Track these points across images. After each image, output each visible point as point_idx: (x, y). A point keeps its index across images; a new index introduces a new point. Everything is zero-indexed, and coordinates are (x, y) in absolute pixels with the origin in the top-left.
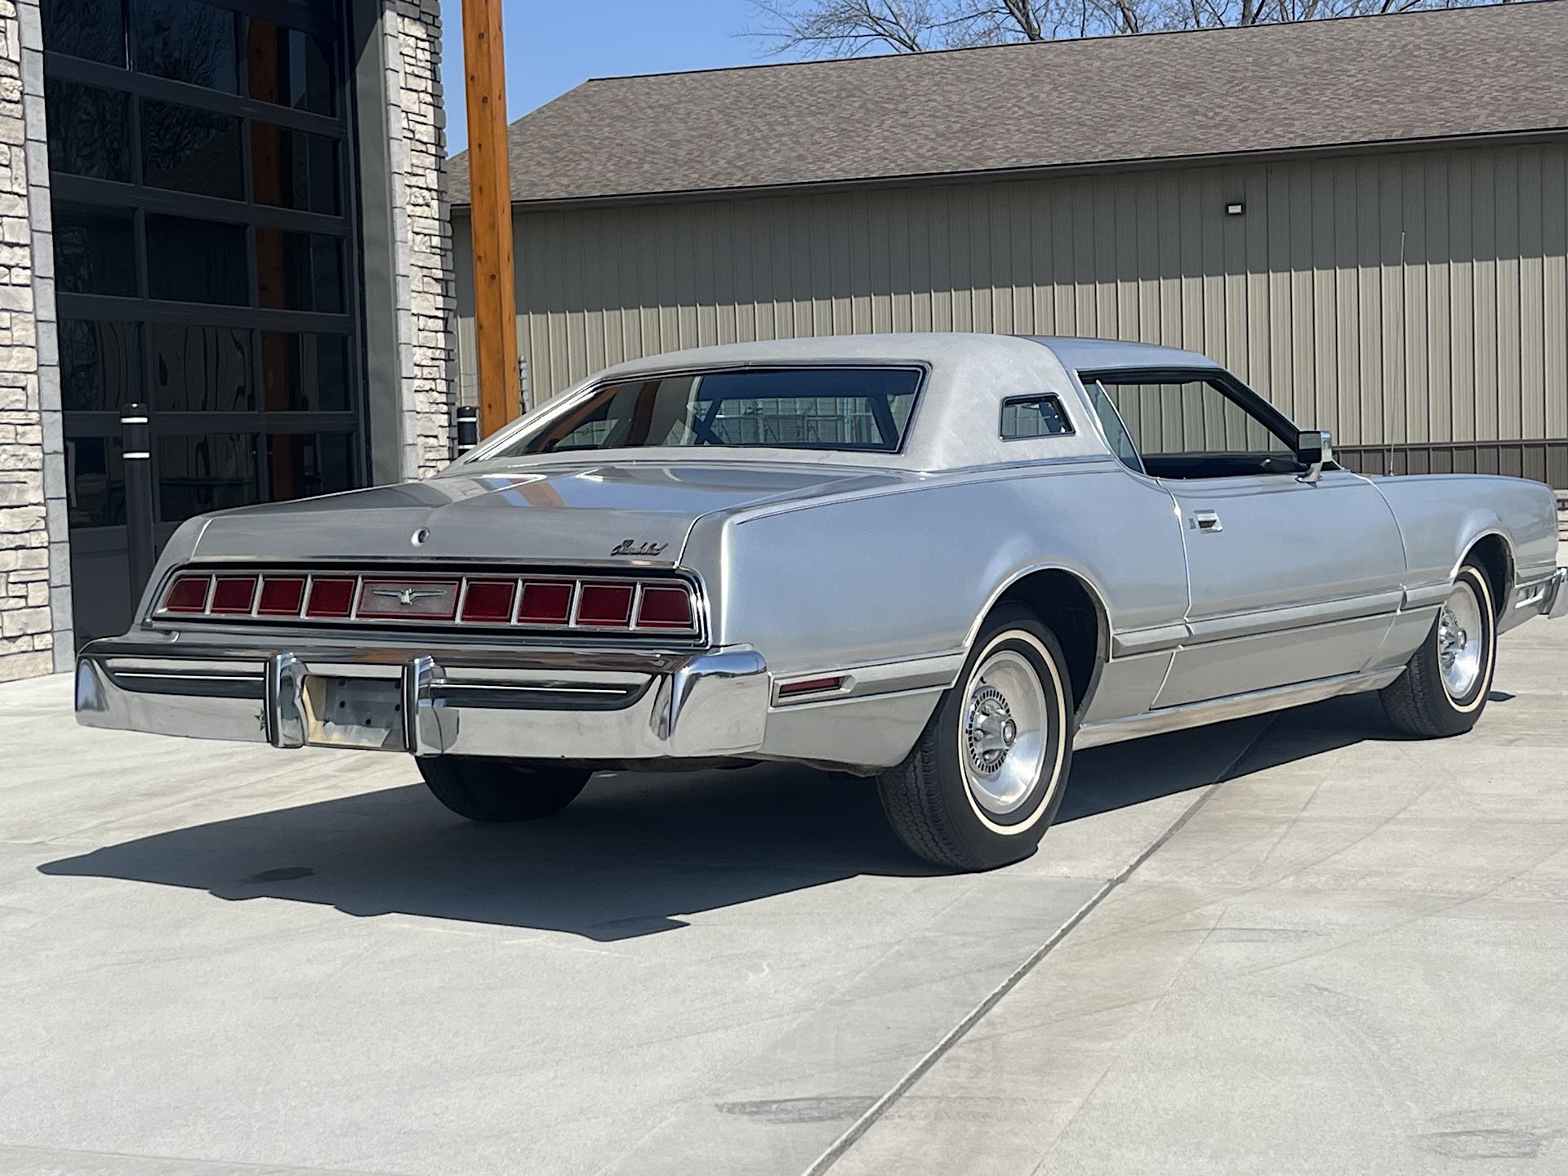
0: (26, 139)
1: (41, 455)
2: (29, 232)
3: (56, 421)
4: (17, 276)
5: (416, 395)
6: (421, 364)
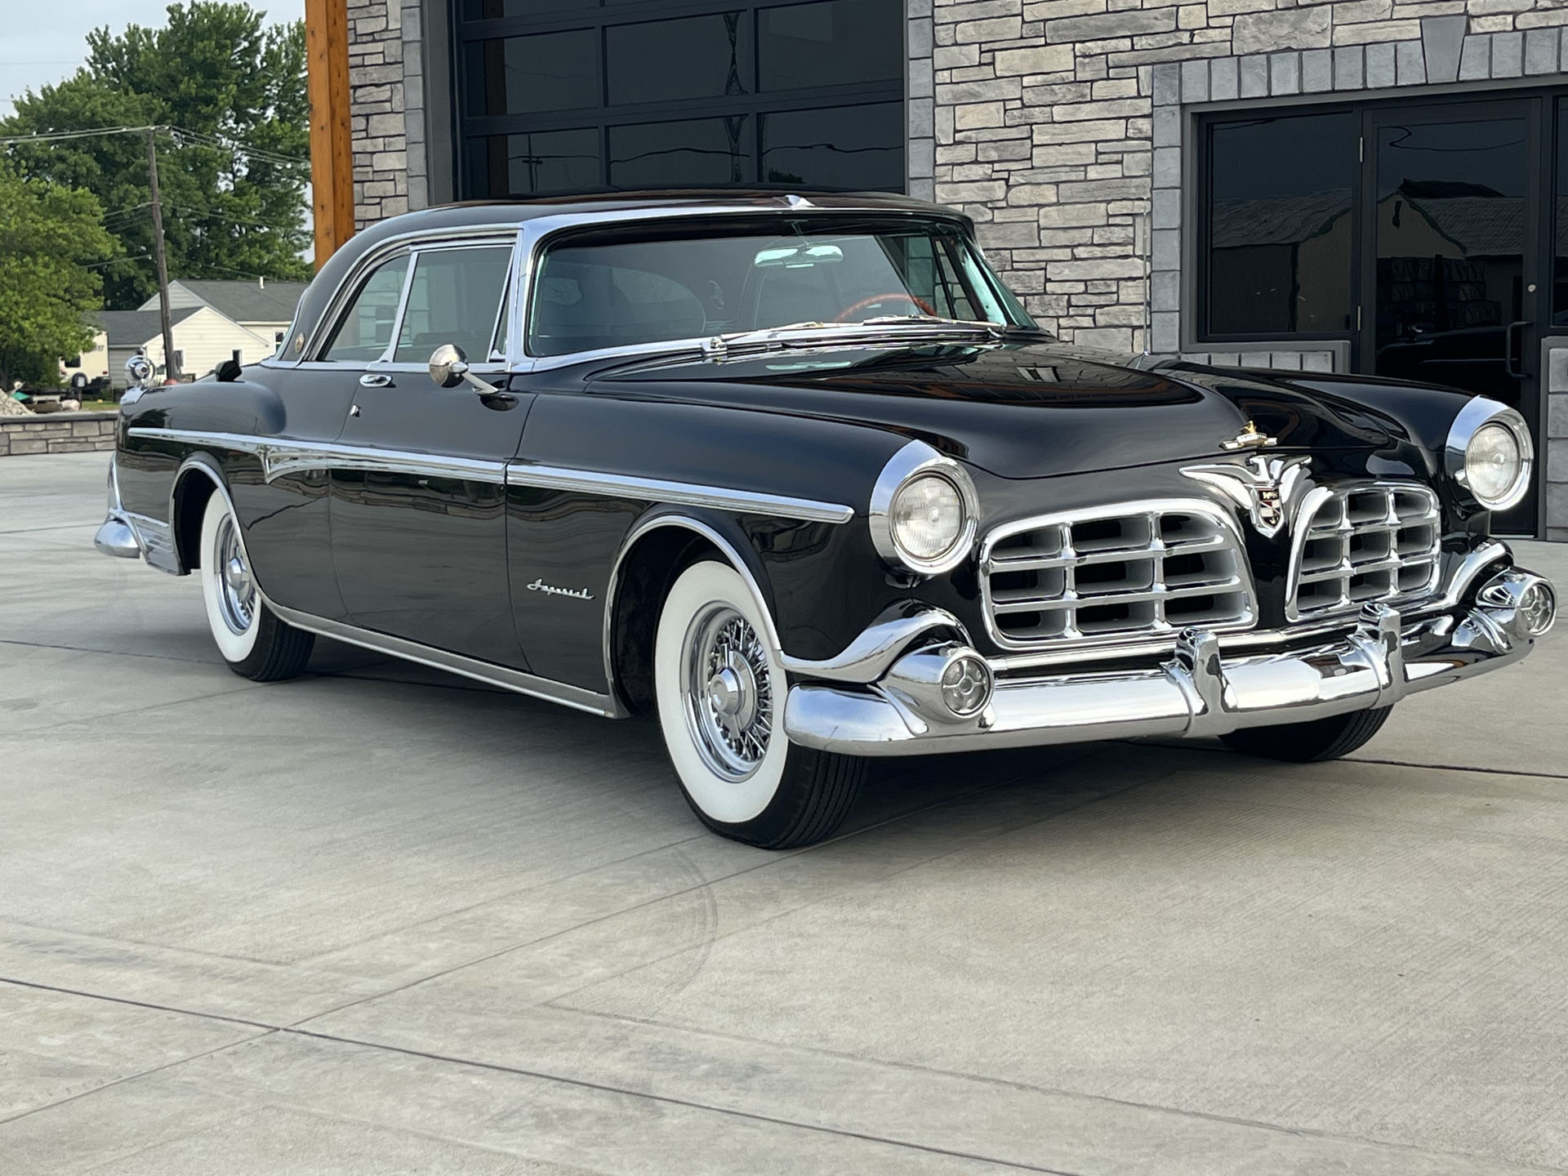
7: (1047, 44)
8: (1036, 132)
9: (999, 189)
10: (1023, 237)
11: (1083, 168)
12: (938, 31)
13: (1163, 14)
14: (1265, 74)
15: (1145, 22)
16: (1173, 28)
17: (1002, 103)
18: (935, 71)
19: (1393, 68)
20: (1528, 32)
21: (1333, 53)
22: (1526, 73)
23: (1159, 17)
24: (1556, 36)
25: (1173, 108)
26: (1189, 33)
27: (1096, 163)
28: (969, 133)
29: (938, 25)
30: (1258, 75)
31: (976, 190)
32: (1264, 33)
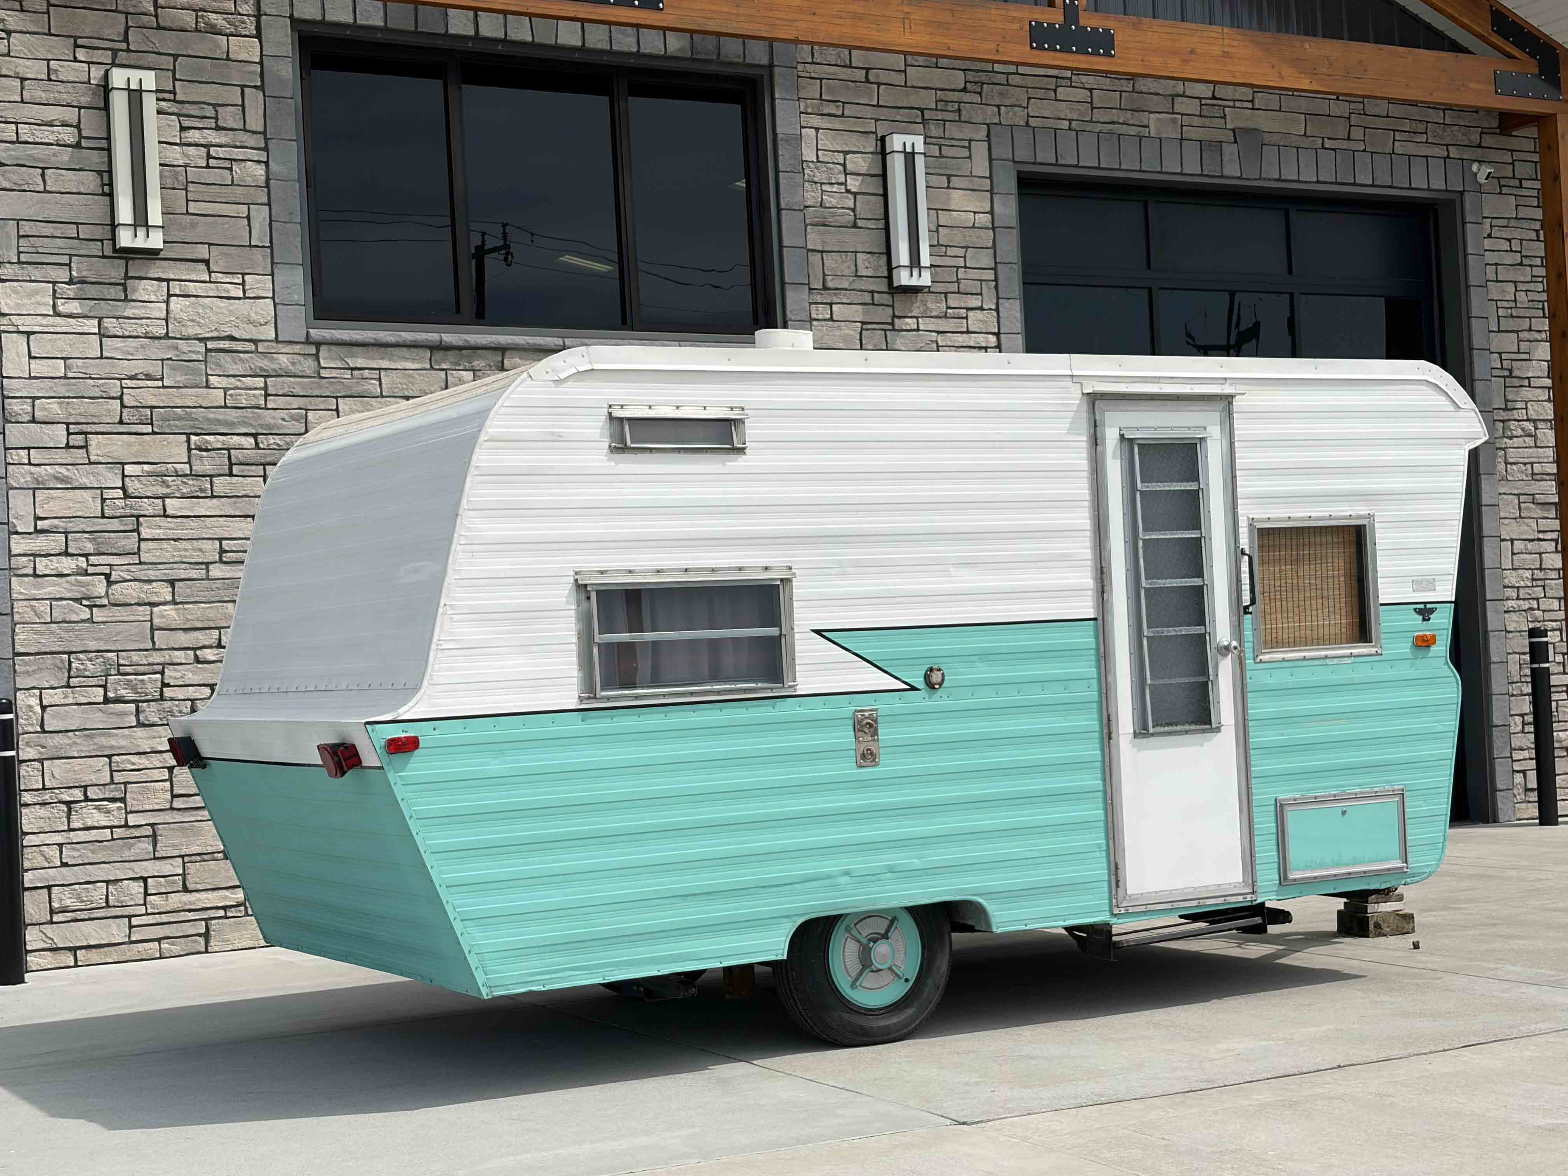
5: (1507, 615)
6: (1517, 585)
7: (154, 433)
8: (145, 524)
9: (99, 587)
10: (131, 637)
11: (204, 567)
12: (10, 405)
15: (272, 421)
17: (99, 491)
18: (6, 449)
23: (287, 418)
27: (221, 561)
28: (56, 522)
29: (8, 397)
31: (66, 585)
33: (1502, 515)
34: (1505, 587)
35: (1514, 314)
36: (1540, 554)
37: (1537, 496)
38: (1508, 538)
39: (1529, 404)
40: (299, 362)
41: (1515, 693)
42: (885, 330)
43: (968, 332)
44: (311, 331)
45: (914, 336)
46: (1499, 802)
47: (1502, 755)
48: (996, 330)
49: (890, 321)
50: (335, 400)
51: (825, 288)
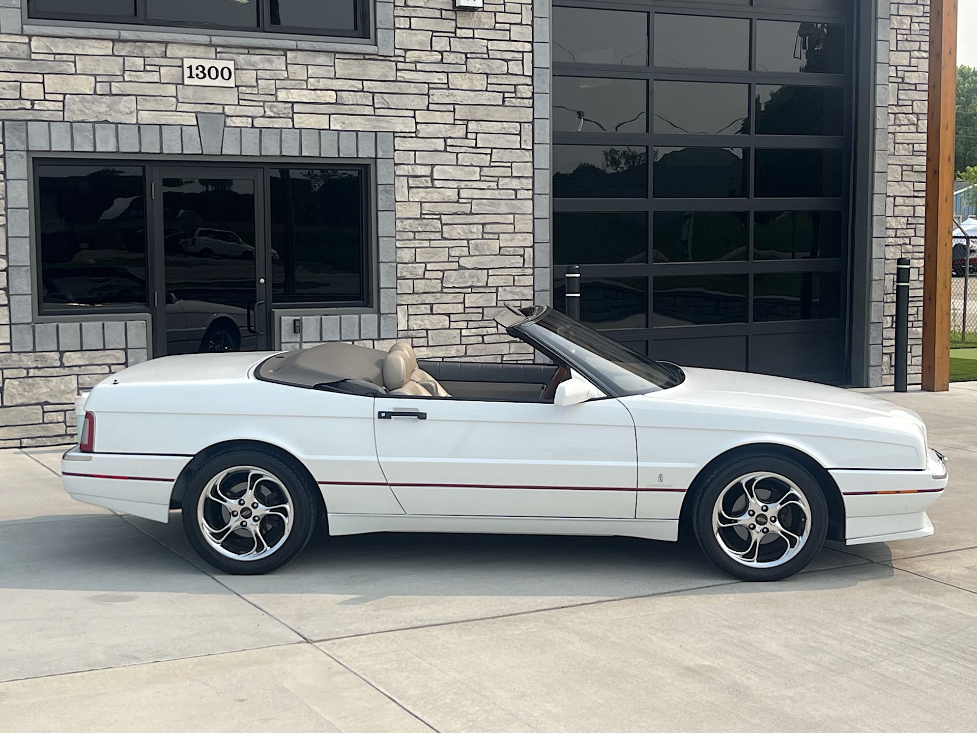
0: (534, 118)
1: (532, 292)
2: (532, 170)
3: (547, 273)
4: (521, 194)
5: (887, 248)
6: (895, 227)
13: (10, 87)
14: (92, 137)
16: (18, 97)
19: (180, 142)
20: (263, 129)
21: (139, 127)
22: (263, 154)
23: (6, 88)
24: (279, 134)
25: (22, 153)
26: (29, 102)
30: (86, 136)
32: (88, 109)
33: (889, 179)
34: (887, 228)
35: (909, 39)
36: (914, 207)
37: (915, 166)
38: (892, 195)
39: (914, 103)
40: (16, 48)
41: (888, 301)
42: (449, 37)
43: (510, 40)
44: (24, 26)
45: (470, 42)
46: (871, 375)
47: (876, 343)
48: (531, 40)
49: (454, 31)
50: (41, 76)
51: (406, 6)
